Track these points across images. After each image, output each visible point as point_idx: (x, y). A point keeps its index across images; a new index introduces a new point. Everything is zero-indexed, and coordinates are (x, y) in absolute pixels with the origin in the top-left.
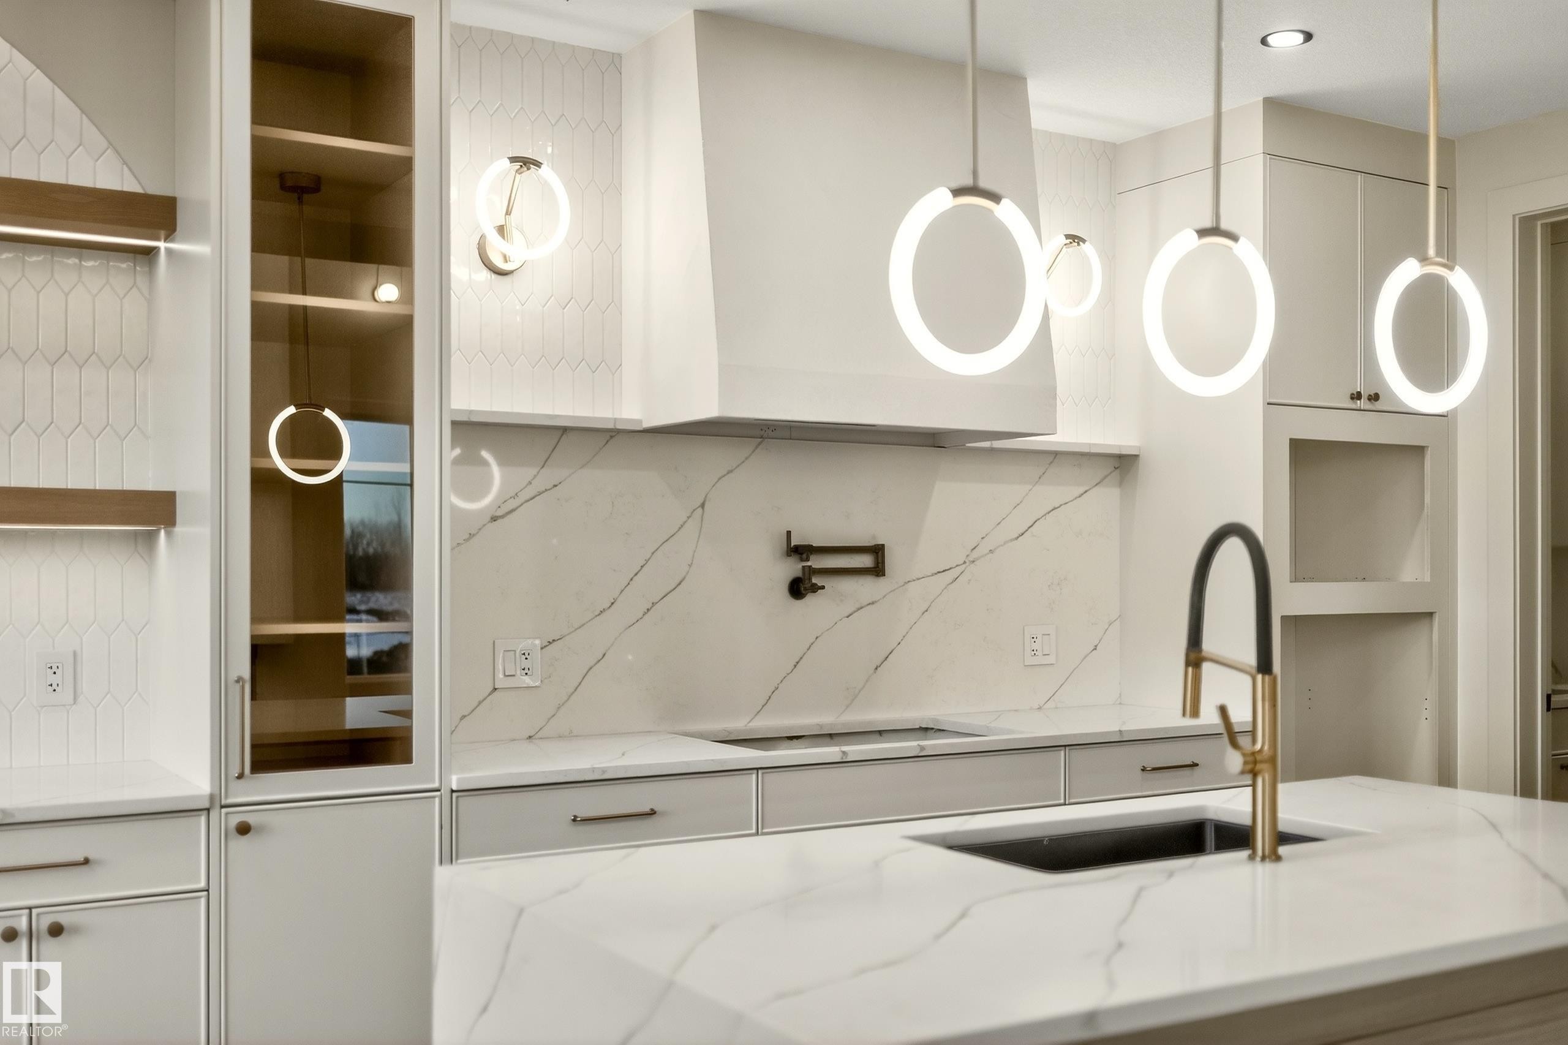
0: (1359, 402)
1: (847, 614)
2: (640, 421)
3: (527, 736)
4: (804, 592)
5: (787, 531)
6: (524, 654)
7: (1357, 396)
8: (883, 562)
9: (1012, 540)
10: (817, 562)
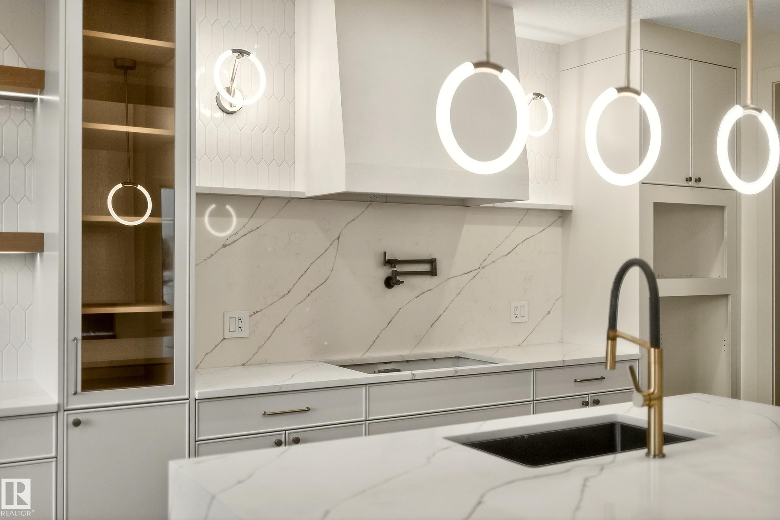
0: (690, 182)
1: (416, 296)
2: (304, 193)
3: (242, 364)
4: (392, 285)
5: (384, 252)
6: (240, 319)
7: (690, 179)
8: (436, 269)
9: (504, 256)
10: (399, 268)
